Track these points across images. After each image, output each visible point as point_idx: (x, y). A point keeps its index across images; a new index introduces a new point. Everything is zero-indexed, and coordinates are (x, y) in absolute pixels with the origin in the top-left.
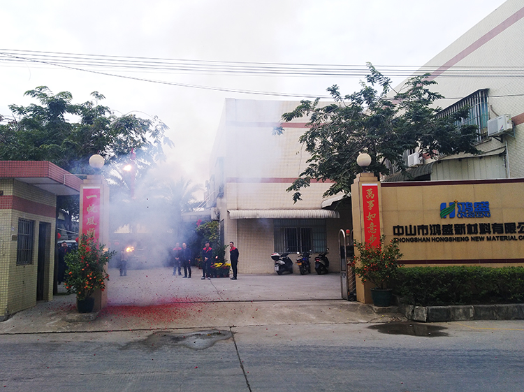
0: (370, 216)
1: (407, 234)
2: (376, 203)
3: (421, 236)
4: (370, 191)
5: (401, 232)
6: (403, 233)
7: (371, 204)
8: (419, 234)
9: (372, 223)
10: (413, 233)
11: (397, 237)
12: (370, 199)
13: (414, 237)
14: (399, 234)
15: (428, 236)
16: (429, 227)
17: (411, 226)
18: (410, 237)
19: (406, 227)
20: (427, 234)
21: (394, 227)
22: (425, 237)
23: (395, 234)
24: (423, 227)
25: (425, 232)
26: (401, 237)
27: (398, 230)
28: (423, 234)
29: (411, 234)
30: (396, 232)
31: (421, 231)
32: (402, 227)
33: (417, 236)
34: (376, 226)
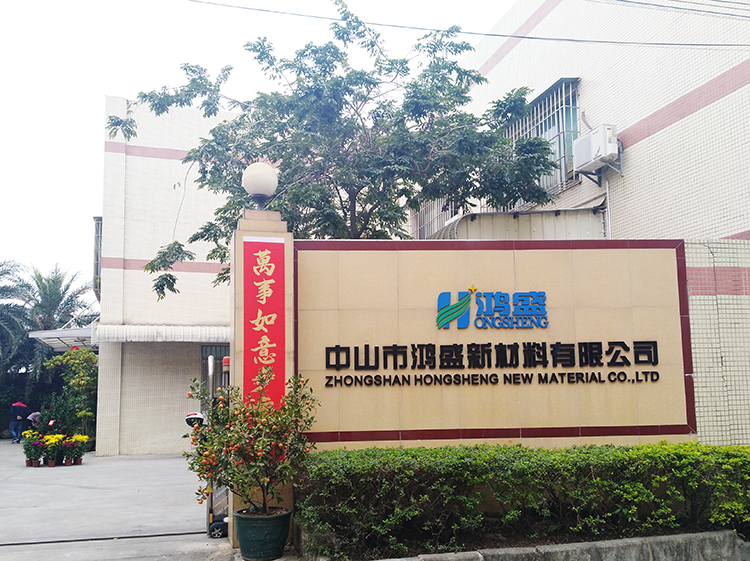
0: (261, 322)
1: (357, 368)
2: (278, 288)
3: (390, 372)
4: (263, 257)
5: (343, 361)
6: (347, 365)
7: (265, 290)
8: (385, 367)
9: (265, 339)
10: (372, 363)
11: (333, 373)
12: (263, 276)
13: (373, 374)
14: (338, 367)
15: (408, 372)
16: (409, 351)
17: (367, 347)
18: (364, 374)
19: (356, 349)
20: (404, 366)
21: (329, 350)
22: (400, 373)
23: (328, 366)
24: (395, 351)
25: (400, 361)
26: (344, 373)
27: (336, 355)
28: (395, 368)
29: (367, 367)
30: (333, 361)
31: (390, 359)
32: (347, 350)
33: (381, 372)
34: (274, 345)
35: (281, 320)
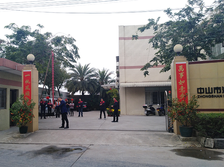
0: (181, 83)
1: (206, 93)
2: (185, 74)
3: (216, 94)
4: (181, 67)
5: (202, 91)
6: (203, 92)
7: (182, 75)
8: (215, 93)
9: (182, 87)
10: (211, 92)
11: (199, 94)
12: (181, 72)
13: (211, 95)
14: (201, 93)
15: (221, 94)
16: (222, 89)
17: (209, 88)
18: (209, 95)
19: (206, 88)
20: (220, 92)
21: (198, 89)
22: (219, 94)
23: (198, 93)
24: (217, 88)
25: (219, 91)
26: (203, 95)
27: (201, 90)
28: (217, 93)
29: (209, 93)
30: (199, 91)
31: (216, 91)
32: (203, 89)
33: (213, 94)
34: (185, 88)
35: (186, 82)
